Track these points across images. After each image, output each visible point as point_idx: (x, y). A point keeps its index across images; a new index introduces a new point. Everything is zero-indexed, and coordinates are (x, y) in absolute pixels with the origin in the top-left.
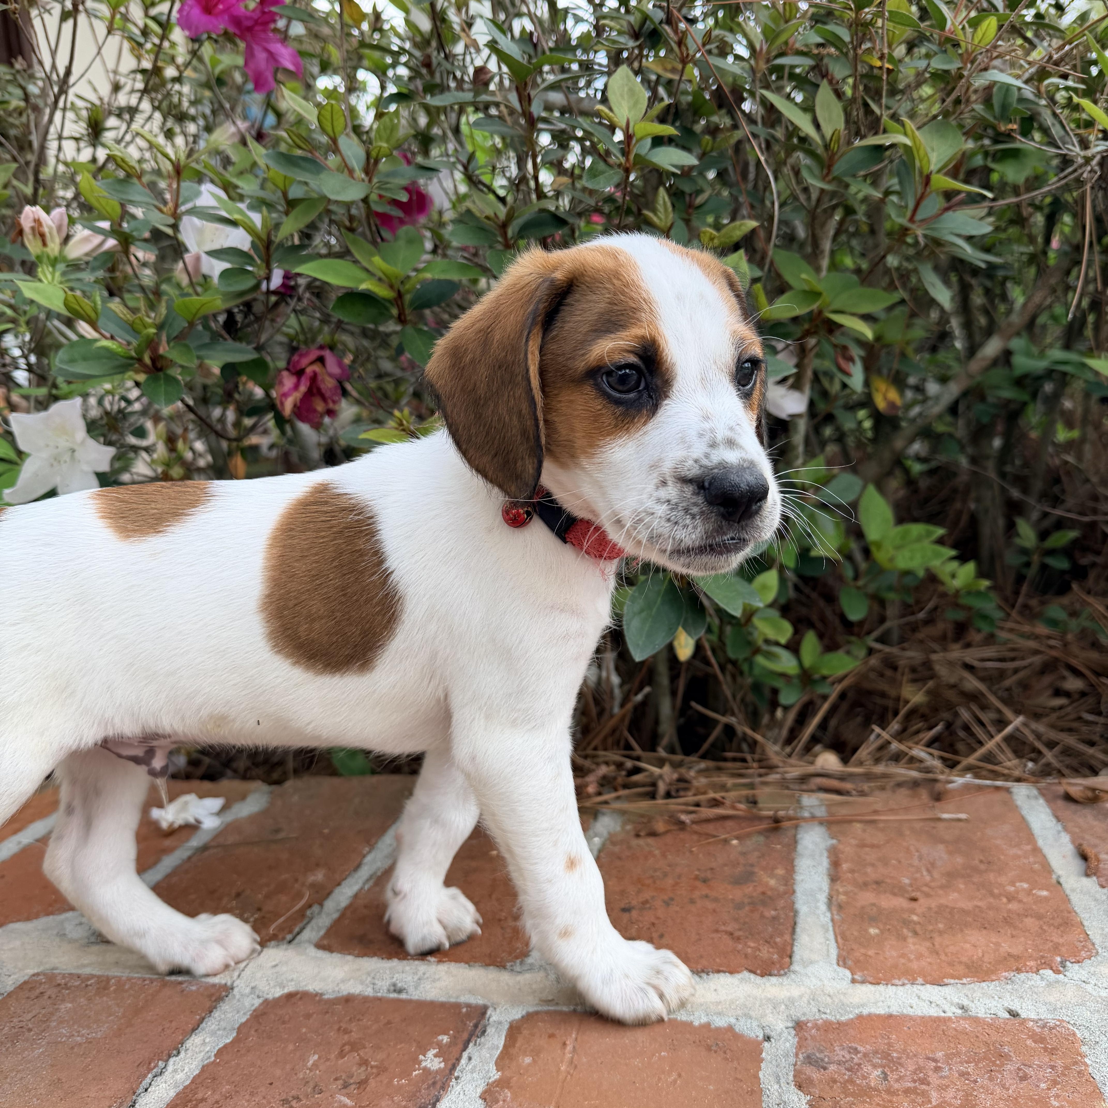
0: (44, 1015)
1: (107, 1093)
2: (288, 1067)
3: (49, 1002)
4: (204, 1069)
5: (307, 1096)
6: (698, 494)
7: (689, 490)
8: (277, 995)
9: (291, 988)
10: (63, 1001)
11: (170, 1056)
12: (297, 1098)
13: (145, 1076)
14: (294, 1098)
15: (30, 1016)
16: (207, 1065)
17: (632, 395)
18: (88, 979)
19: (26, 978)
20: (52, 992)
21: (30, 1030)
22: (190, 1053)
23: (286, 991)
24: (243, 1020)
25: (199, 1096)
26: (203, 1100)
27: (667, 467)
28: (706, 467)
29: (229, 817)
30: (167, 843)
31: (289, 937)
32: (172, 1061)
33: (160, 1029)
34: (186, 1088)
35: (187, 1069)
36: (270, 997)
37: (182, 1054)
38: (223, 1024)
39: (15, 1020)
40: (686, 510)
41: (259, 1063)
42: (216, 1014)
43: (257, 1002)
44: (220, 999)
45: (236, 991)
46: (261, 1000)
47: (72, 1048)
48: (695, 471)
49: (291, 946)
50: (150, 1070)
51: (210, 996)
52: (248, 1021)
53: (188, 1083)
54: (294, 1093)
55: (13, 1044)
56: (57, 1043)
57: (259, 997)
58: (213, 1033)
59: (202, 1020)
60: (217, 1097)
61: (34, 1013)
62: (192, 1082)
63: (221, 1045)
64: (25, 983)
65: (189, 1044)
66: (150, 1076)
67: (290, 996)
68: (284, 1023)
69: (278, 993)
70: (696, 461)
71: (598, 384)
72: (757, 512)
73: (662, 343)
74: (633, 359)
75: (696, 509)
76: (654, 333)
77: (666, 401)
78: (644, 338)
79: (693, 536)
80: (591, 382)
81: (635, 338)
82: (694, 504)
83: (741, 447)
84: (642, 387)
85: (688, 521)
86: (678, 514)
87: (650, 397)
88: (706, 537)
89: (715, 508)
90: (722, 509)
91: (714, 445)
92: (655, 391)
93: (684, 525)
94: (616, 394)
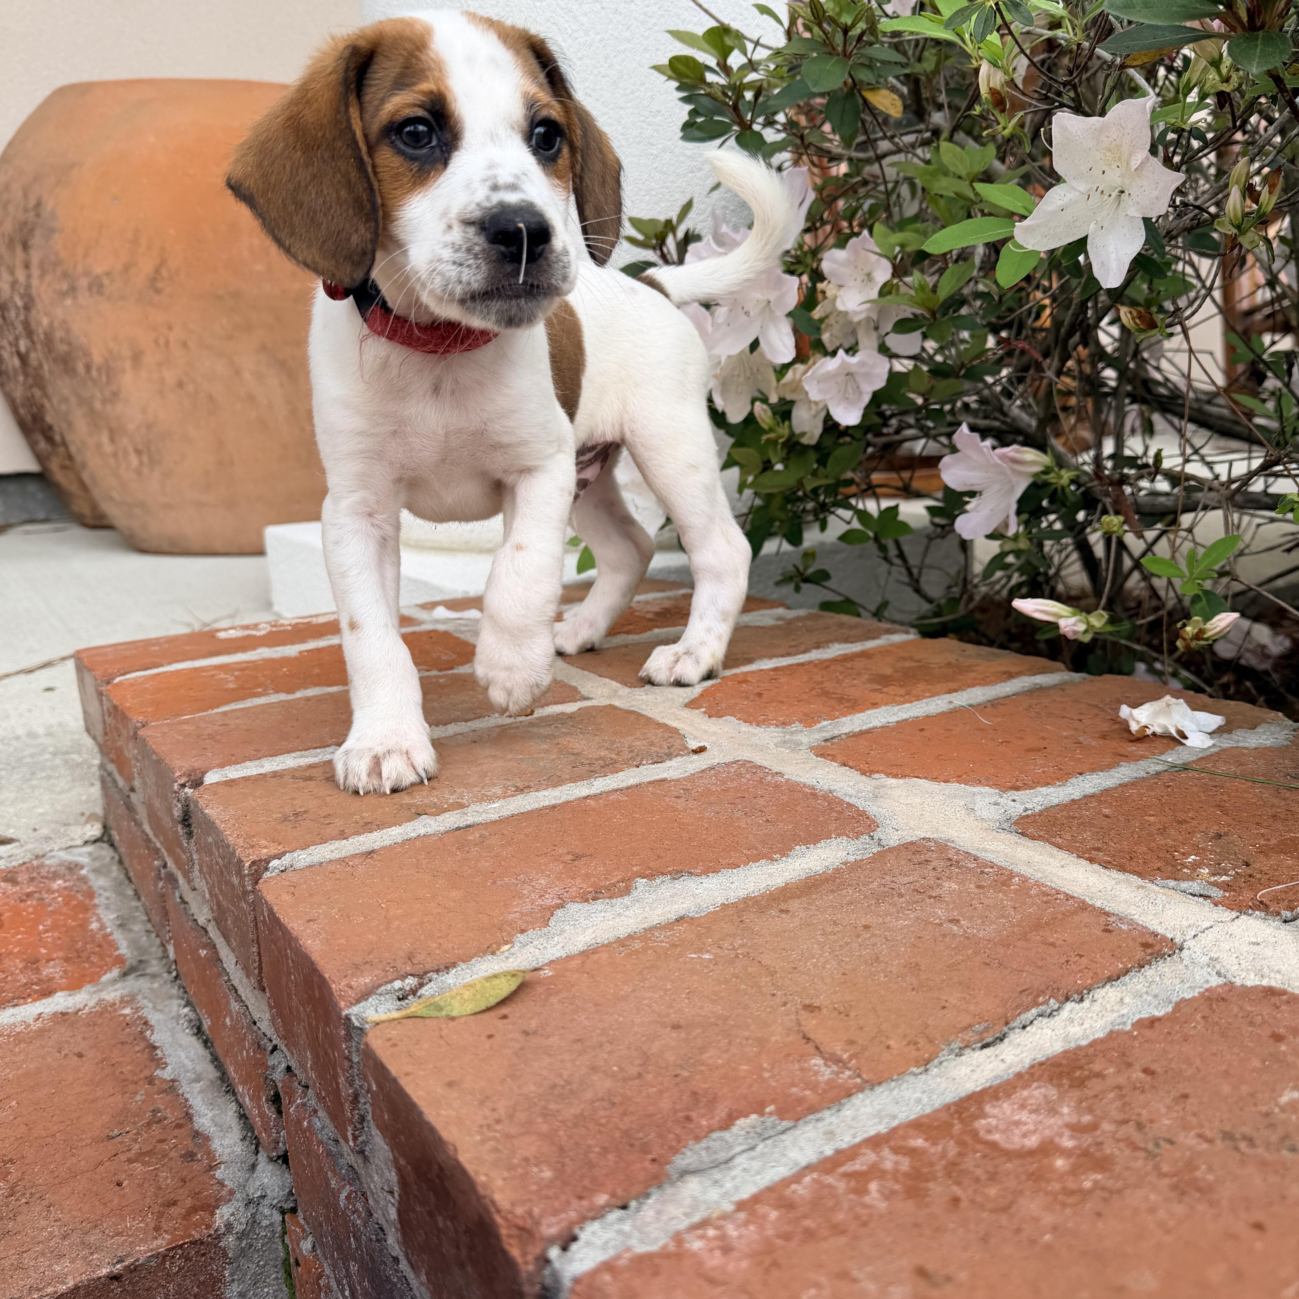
0: (922, 886)
1: (972, 1008)
2: (1245, 1089)
3: (932, 874)
4: (1112, 1035)
5: (1268, 1146)
6: (479, 234)
7: (471, 230)
8: (1249, 984)
9: (1275, 982)
10: (949, 878)
11: (1067, 999)
12: (1250, 1141)
13: (1028, 1009)
14: (1245, 1138)
15: (906, 880)
16: (1118, 1033)
17: (425, 151)
18: (986, 866)
19: (914, 839)
20: (940, 864)
21: (901, 895)
22: (1096, 1007)
23: (1265, 983)
24: (1188, 996)
25: (1097, 1067)
26: (1099, 1075)
27: (454, 212)
28: (486, 208)
29: (1226, 742)
30: (1133, 748)
31: (1287, 914)
32: (1069, 1006)
33: (1063, 960)
34: (1080, 1048)
35: (1086, 1025)
36: (1238, 982)
37: (1086, 1003)
38: (1155, 989)
39: (888, 878)
40: (469, 250)
41: (1198, 1062)
42: (1149, 972)
43: (1215, 981)
44: (1160, 956)
45: (1185, 953)
46: (1221, 981)
47: (944, 936)
48: (477, 214)
49: (1287, 926)
50: (1036, 1004)
51: (1146, 945)
52: (1193, 999)
53: (1084, 1043)
54: (1246, 1130)
55: (878, 904)
56: (928, 923)
57: (1219, 974)
58: (1138, 995)
59: (1127, 972)
60: (1121, 1080)
61: (911, 879)
62: (1092, 1044)
63: (1145, 1015)
64: (912, 843)
65: (1099, 994)
66: (1034, 1011)
67: (1270, 992)
68: (1251, 1024)
69: (1252, 981)
70: (478, 205)
71: (393, 142)
72: (540, 255)
73: (450, 97)
74: (421, 113)
75: (477, 248)
76: (442, 88)
77: (456, 154)
78: (431, 92)
79: (479, 277)
80: (387, 141)
81: (423, 93)
82: (476, 244)
83: (523, 191)
84: (434, 143)
85: (471, 262)
86: (461, 255)
87: (442, 151)
88: (490, 279)
89: (495, 246)
90: (503, 248)
91: (495, 188)
92: (446, 145)
93: (468, 266)
94: (410, 151)
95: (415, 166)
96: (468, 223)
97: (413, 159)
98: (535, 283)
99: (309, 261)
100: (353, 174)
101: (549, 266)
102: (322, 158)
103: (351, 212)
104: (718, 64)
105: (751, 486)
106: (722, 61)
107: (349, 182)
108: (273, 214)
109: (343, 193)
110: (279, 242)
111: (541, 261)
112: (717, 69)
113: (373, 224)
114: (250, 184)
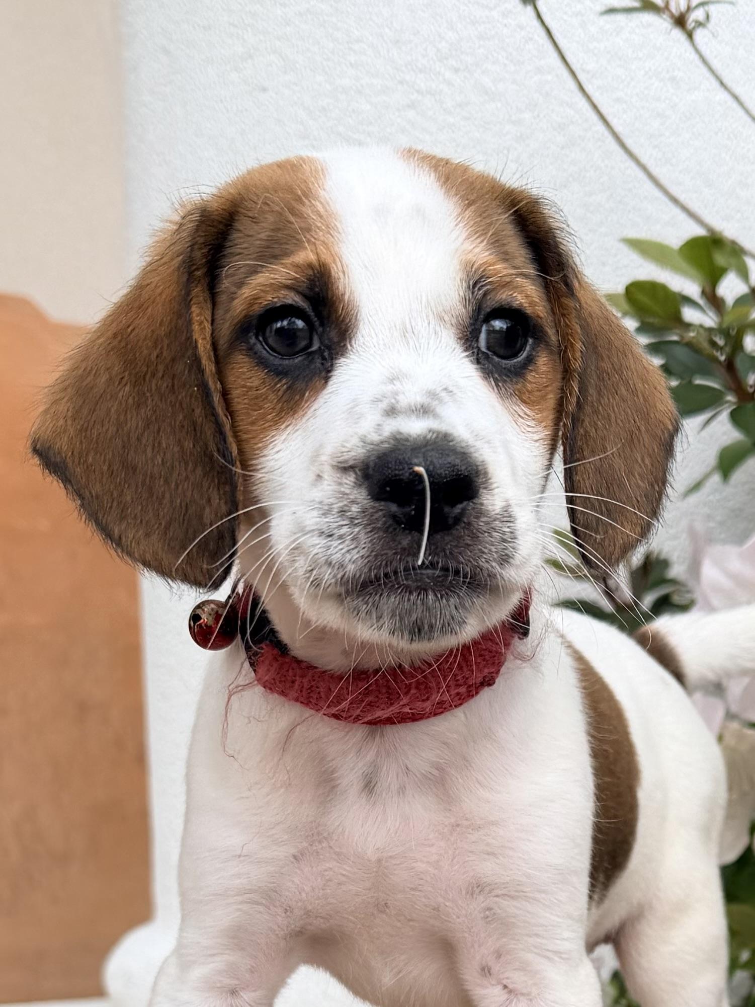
6: (361, 486)
7: (349, 480)
17: (300, 360)
27: (327, 454)
28: (373, 444)
48: (360, 453)
70: (361, 438)
71: (251, 349)
72: (458, 520)
73: (335, 271)
74: (292, 298)
75: (355, 509)
76: (325, 257)
77: (342, 361)
78: (310, 266)
79: (355, 555)
80: (244, 346)
81: (297, 266)
82: (353, 502)
83: (436, 416)
84: (315, 347)
85: (345, 530)
86: (332, 520)
87: (324, 358)
88: (375, 557)
89: (381, 505)
90: (394, 508)
91: (392, 412)
92: (329, 348)
93: (341, 537)
94: (275, 360)
95: (282, 385)
96: (345, 468)
97: (280, 373)
98: (451, 565)
99: (148, 557)
100: (198, 411)
101: (475, 537)
102: (158, 389)
103: (199, 471)
104: (703, 293)
105: (746, 966)
106: (708, 290)
107: (194, 424)
108: (97, 489)
109: (188, 444)
110: (107, 533)
111: (459, 530)
112: (701, 302)
113: (227, 488)
114: (62, 444)
